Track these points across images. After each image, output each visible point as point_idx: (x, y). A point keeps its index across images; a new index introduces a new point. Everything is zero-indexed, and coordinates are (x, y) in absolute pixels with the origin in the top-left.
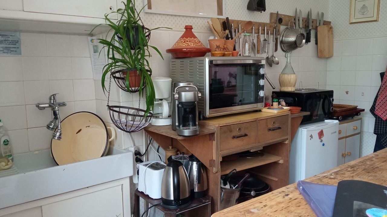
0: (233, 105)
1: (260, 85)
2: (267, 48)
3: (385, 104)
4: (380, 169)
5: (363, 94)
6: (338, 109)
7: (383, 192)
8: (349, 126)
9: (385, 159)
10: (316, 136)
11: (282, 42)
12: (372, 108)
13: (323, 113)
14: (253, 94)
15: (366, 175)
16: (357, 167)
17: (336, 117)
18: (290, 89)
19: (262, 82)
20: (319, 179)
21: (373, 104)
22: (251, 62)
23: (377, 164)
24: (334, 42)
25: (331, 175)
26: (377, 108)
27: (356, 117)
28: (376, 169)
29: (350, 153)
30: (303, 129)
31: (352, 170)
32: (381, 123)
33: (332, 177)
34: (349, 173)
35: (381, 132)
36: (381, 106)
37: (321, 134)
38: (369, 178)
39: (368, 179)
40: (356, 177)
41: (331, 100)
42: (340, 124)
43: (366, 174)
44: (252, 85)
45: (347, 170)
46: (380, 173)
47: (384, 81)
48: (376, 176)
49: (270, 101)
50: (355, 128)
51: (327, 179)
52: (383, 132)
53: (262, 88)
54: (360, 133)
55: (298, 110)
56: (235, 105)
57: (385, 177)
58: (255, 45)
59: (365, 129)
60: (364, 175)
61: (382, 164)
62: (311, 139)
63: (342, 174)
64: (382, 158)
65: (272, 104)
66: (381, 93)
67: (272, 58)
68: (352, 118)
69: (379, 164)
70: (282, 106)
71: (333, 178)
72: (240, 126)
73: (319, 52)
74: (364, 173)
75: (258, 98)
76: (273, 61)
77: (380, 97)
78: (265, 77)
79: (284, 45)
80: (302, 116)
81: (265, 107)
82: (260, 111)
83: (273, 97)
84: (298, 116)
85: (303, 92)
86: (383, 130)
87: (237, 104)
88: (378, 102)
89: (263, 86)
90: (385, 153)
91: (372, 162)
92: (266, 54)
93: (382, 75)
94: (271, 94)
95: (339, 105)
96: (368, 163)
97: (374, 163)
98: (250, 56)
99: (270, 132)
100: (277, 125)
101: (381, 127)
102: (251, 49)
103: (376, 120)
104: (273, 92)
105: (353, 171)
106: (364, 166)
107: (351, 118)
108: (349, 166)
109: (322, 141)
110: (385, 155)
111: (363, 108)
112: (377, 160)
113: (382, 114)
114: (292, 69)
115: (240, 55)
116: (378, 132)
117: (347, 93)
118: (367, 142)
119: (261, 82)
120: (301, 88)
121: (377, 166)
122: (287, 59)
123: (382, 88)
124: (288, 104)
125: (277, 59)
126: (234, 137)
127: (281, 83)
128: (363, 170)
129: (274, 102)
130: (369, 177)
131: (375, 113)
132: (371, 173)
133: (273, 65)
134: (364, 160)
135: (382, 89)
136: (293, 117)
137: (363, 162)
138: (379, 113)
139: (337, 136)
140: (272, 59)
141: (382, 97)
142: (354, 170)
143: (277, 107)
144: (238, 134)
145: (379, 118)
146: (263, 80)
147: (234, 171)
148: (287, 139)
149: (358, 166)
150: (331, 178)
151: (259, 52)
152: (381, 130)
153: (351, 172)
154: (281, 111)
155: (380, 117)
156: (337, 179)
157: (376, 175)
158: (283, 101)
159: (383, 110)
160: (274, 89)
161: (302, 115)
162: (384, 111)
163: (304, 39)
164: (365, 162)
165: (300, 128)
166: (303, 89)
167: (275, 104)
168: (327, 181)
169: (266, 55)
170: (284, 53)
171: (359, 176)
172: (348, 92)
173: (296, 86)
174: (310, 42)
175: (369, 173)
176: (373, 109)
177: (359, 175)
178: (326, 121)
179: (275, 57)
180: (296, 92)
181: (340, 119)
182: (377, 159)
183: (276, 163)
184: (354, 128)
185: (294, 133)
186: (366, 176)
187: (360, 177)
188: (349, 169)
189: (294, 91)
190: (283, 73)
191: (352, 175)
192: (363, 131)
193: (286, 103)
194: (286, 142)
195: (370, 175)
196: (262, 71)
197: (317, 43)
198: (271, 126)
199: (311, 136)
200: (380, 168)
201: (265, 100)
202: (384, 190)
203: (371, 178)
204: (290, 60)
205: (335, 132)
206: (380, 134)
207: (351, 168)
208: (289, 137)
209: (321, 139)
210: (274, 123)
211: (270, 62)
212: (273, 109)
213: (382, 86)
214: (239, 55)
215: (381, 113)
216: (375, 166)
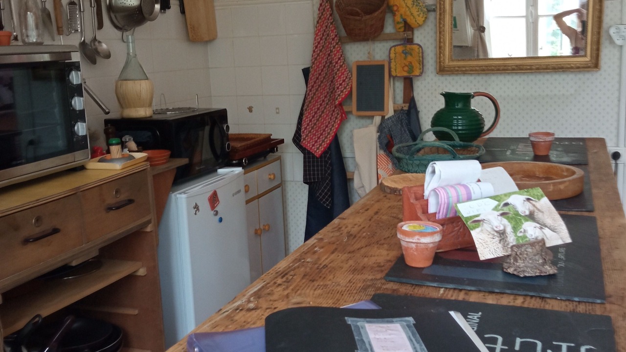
0: (14, 163)
1: (74, 110)
2: (79, 22)
3: (316, 128)
4: (329, 270)
5: (278, 111)
6: (238, 145)
7: (345, 321)
8: (261, 174)
9: (335, 246)
10: (205, 205)
11: (111, 8)
12: (295, 135)
13: (212, 156)
14: (60, 131)
15: (310, 288)
16: (292, 273)
17: (237, 161)
18: (142, 112)
19: (78, 103)
20: (230, 318)
21: (297, 128)
22: (46, 58)
23: (325, 260)
24: (217, 8)
25: (249, 301)
26: (303, 136)
27: (271, 156)
28: (324, 270)
29: (268, 225)
30: (178, 196)
31: (285, 282)
32: (313, 162)
33: (252, 305)
34: (280, 289)
35: (314, 179)
36: (310, 132)
37: (214, 199)
38: (316, 292)
39: (315, 295)
40: (293, 295)
41: (225, 128)
42: (245, 173)
43: (309, 286)
44: (56, 110)
45: (275, 283)
46: (331, 277)
47: (311, 85)
48: (326, 286)
49: (102, 143)
50: (272, 176)
51: (243, 312)
52: (318, 178)
53: (80, 116)
54: (280, 185)
55: (164, 156)
56: (19, 162)
57: (342, 285)
58: (49, 15)
59: (289, 176)
60: (306, 288)
61: (332, 256)
62: (196, 214)
63: (269, 294)
64: (330, 243)
65: (107, 148)
66: (308, 106)
67: (94, 45)
68: (265, 157)
69: (326, 259)
70: (130, 151)
71: (253, 309)
72: (38, 211)
73: (189, 31)
74: (305, 284)
75: (75, 140)
76: (97, 52)
77: (307, 114)
78: (85, 89)
79: (117, 15)
80: (173, 169)
81: (92, 157)
82: (82, 168)
83: (108, 135)
84: (167, 170)
85: (170, 116)
86: (318, 174)
87: (23, 161)
88: (304, 125)
89: (82, 112)
90: (332, 232)
91: (316, 256)
92: (78, 35)
93: (306, 72)
94: (103, 127)
95: (239, 134)
96: (309, 260)
97: (319, 259)
98: (40, 44)
99: (112, 213)
100: (123, 197)
101: (314, 170)
102: (40, 26)
103: (305, 158)
104: (107, 122)
105: (286, 284)
106: (302, 269)
107: (263, 158)
108: (277, 273)
109: (216, 213)
110: (333, 237)
111: (280, 137)
112: (322, 250)
113: (313, 145)
114: (140, 68)
115: (16, 38)
116: (310, 179)
117: (250, 109)
118: (294, 199)
119: (75, 102)
120: (164, 107)
121: (324, 264)
122: (128, 46)
123: (309, 97)
124: (142, 147)
125: (104, 46)
126: (26, 241)
127: (122, 101)
128: (303, 278)
129: (112, 145)
130: (315, 290)
131: (302, 145)
132: (317, 280)
133: (99, 60)
134: (301, 255)
135: (308, 100)
136: (155, 172)
137: (300, 260)
138: (309, 145)
139: (242, 197)
140: (94, 47)
141: (309, 113)
142: (287, 281)
143: (121, 157)
144: (37, 231)
145: (309, 153)
146: (81, 98)
147: (37, 319)
148: (149, 222)
149: (293, 270)
150: (249, 310)
151: (63, 31)
152: (314, 175)
153: (284, 287)
154: (130, 162)
155: (311, 151)
156: (261, 308)
157: (325, 283)
158: (130, 139)
159: (314, 137)
160: (107, 113)
161: (173, 167)
162: (316, 139)
163: (157, 3)
164: (304, 259)
165: (173, 193)
166: (168, 110)
167: (115, 150)
168: (243, 319)
169: (80, 38)
170: (118, 33)
171: (299, 292)
172: (253, 109)
173: (154, 103)
174: (169, 8)
175: (313, 281)
176: (297, 138)
177: (298, 290)
178: (220, 171)
179: (100, 42)
180: (156, 117)
181: (244, 164)
182: (322, 247)
183: (131, 278)
184: (270, 177)
185: (161, 207)
186: (311, 290)
187: (300, 295)
188: (279, 281)
189: (151, 117)
190: (123, 78)
191: (286, 293)
192: (285, 181)
193: (138, 144)
194: (149, 229)
195: (317, 285)
196: (75, 78)
197: (183, 11)
198: (111, 200)
199: (196, 207)
200: (330, 267)
201: (90, 142)
202: (346, 318)
203: (319, 291)
204: (134, 48)
205: (239, 192)
206: (314, 182)
207: (282, 277)
208: (152, 216)
209: (215, 209)
210: (117, 192)
211: (91, 53)
212: (111, 160)
213: (309, 95)
214: (12, 38)
215: (311, 144)
216: (321, 264)
